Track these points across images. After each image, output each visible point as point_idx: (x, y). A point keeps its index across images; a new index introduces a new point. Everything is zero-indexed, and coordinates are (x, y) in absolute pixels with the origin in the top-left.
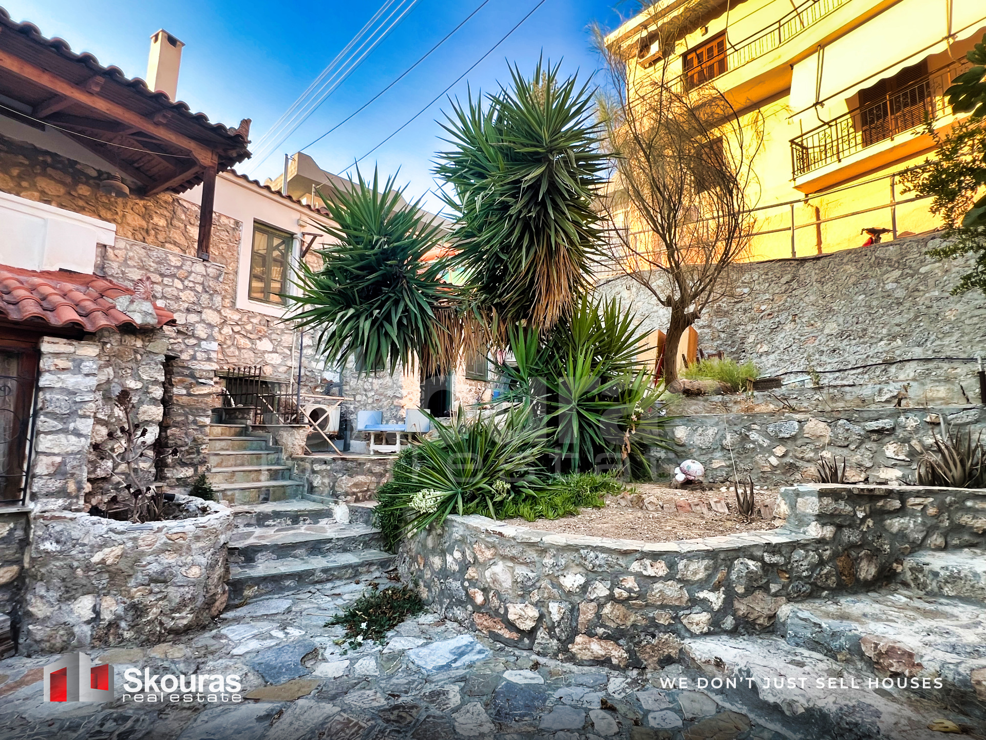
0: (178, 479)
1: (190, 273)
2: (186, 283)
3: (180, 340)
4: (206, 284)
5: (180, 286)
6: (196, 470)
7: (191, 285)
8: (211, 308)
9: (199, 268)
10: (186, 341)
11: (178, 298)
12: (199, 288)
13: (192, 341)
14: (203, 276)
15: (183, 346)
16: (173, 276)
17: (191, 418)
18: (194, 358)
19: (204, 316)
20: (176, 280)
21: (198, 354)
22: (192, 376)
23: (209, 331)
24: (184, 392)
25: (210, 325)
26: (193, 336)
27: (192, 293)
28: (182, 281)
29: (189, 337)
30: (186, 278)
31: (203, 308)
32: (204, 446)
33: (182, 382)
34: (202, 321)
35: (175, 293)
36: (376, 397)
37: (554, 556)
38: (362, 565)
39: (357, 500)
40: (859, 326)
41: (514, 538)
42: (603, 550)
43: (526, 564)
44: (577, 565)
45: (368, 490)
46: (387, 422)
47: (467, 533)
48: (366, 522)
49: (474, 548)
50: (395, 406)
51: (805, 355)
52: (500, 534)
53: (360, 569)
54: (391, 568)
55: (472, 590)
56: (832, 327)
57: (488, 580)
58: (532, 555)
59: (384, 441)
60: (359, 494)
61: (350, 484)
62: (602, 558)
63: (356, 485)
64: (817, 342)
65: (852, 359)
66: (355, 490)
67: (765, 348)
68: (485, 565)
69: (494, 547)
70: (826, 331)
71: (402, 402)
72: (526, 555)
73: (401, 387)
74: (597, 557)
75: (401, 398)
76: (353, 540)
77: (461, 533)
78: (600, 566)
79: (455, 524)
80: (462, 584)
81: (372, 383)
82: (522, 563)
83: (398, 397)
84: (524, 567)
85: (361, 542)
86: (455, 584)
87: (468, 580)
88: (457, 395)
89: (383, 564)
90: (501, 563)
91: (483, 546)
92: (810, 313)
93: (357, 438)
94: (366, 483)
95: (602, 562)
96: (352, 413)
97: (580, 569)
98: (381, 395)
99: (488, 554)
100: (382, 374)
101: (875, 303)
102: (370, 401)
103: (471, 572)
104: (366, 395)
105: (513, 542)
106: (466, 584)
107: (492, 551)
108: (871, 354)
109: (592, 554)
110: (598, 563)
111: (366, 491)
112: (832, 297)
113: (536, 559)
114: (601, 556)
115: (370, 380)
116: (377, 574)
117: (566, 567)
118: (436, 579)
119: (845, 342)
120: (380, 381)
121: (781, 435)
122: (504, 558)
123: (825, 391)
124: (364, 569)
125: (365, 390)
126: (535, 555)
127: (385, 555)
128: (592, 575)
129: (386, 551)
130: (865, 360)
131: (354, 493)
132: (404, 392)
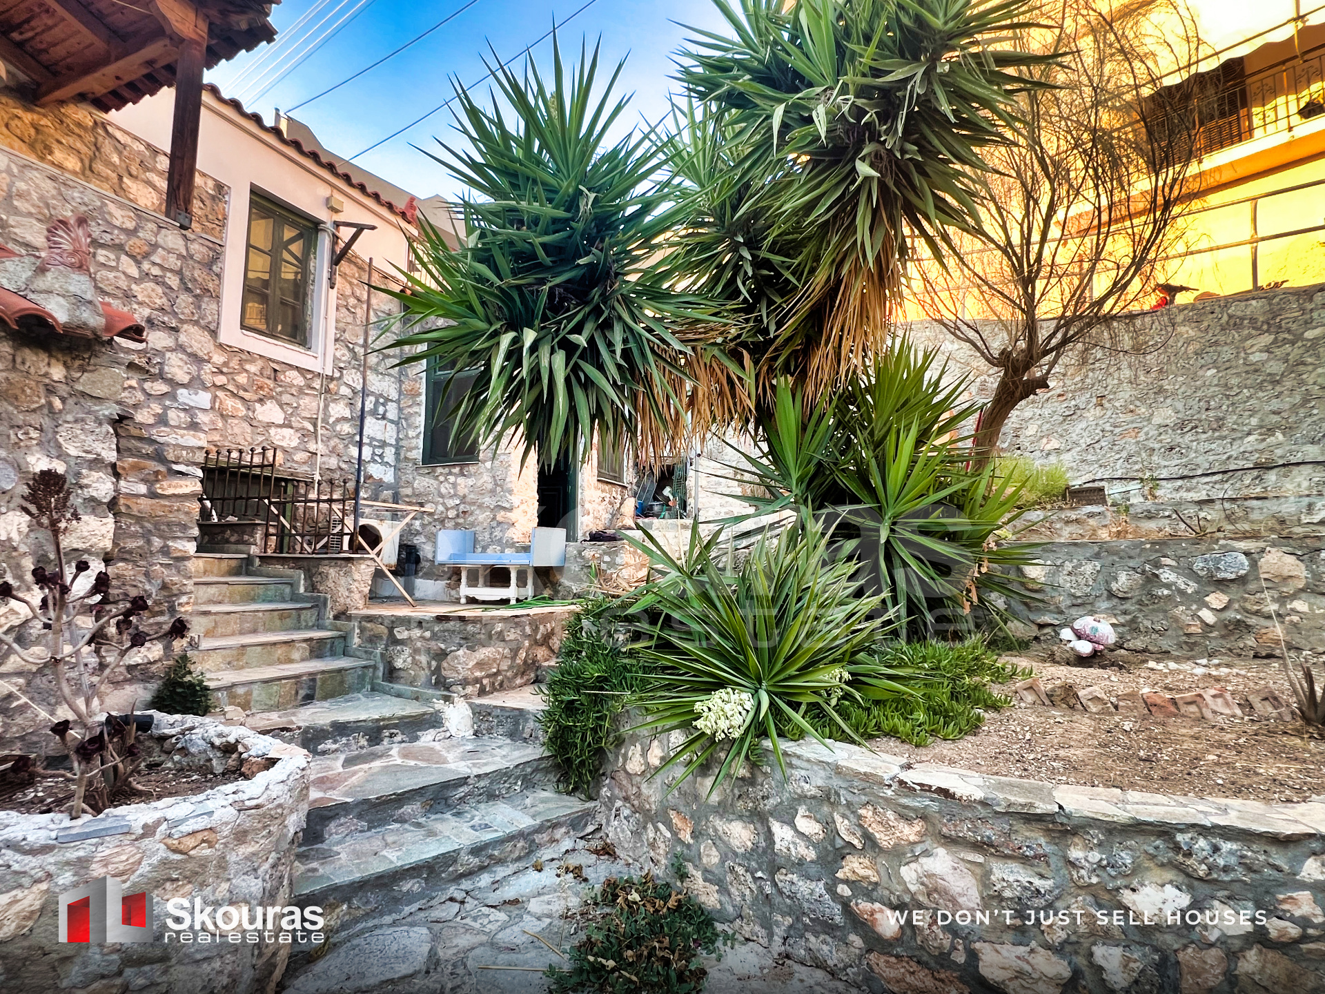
0: (130, 668)
1: (155, 246)
2: (146, 266)
3: (134, 383)
4: (187, 273)
5: (134, 272)
6: (168, 648)
7: (156, 271)
8: (196, 323)
9: (172, 239)
10: (147, 385)
11: (128, 296)
12: (174, 281)
13: (160, 387)
14: (180, 256)
15: (140, 396)
16: (119, 248)
17: (157, 542)
18: (162, 420)
19: (183, 338)
20: (124, 258)
21: (172, 414)
22: (160, 457)
23: (194, 369)
24: (142, 489)
25: (196, 359)
26: (161, 376)
27: (159, 290)
28: (138, 263)
29: (153, 377)
30: (146, 256)
31: (182, 321)
32: (184, 599)
33: (137, 468)
34: (180, 348)
35: (123, 283)
36: (462, 508)
37: (1100, 844)
38: (539, 830)
39: (482, 692)
40: (1211, 413)
41: (984, 803)
42: (1229, 833)
43: (1024, 860)
44: (1162, 865)
45: (498, 673)
46: (484, 549)
47: (836, 783)
48: (513, 735)
49: (860, 817)
50: (499, 523)
51: (1124, 454)
52: (945, 793)
53: (538, 838)
54: (590, 829)
55: (864, 906)
56: (1165, 414)
57: (913, 888)
58: (1038, 841)
59: (481, 580)
60: (485, 681)
61: (471, 664)
62: (1231, 852)
63: (480, 665)
64: (1142, 437)
65: (1203, 463)
66: (478, 674)
67: (1055, 444)
68: (899, 854)
69: (924, 818)
70: (1157, 420)
71: (511, 516)
72: (1017, 839)
73: (510, 492)
74: (1216, 849)
75: (510, 510)
76: (502, 775)
77: (820, 783)
78: (1226, 869)
79: (795, 761)
80: (831, 890)
81: (454, 485)
82: (1007, 857)
83: (504, 508)
84: (1014, 866)
85: (517, 778)
86: (808, 889)
87: (846, 882)
88: (587, 506)
89: (576, 823)
90: (941, 851)
91: (890, 815)
92: (1126, 393)
93: (428, 576)
94: (495, 660)
95: (1233, 860)
96: (418, 533)
97: (1170, 875)
98: (474, 504)
99: (910, 832)
100: (472, 469)
101: (1234, 381)
102: (452, 514)
103: (855, 866)
104: (443, 504)
105: (982, 812)
106: (844, 890)
107: (918, 826)
108: (1234, 454)
109: (1202, 843)
110: (1221, 862)
111: (495, 674)
112: (1161, 371)
113: (1048, 849)
114: (1227, 846)
115: (452, 479)
116: (567, 844)
117: (1136, 870)
118: (741, 870)
119: (1188, 437)
120: (470, 482)
121: (1221, 575)
122: (950, 841)
123: (1218, 506)
124: (544, 837)
125: (442, 496)
126: (1042, 841)
127: (574, 805)
128: (1203, 889)
129: (569, 794)
130: (1224, 462)
131: (477, 680)
132: (515, 500)
